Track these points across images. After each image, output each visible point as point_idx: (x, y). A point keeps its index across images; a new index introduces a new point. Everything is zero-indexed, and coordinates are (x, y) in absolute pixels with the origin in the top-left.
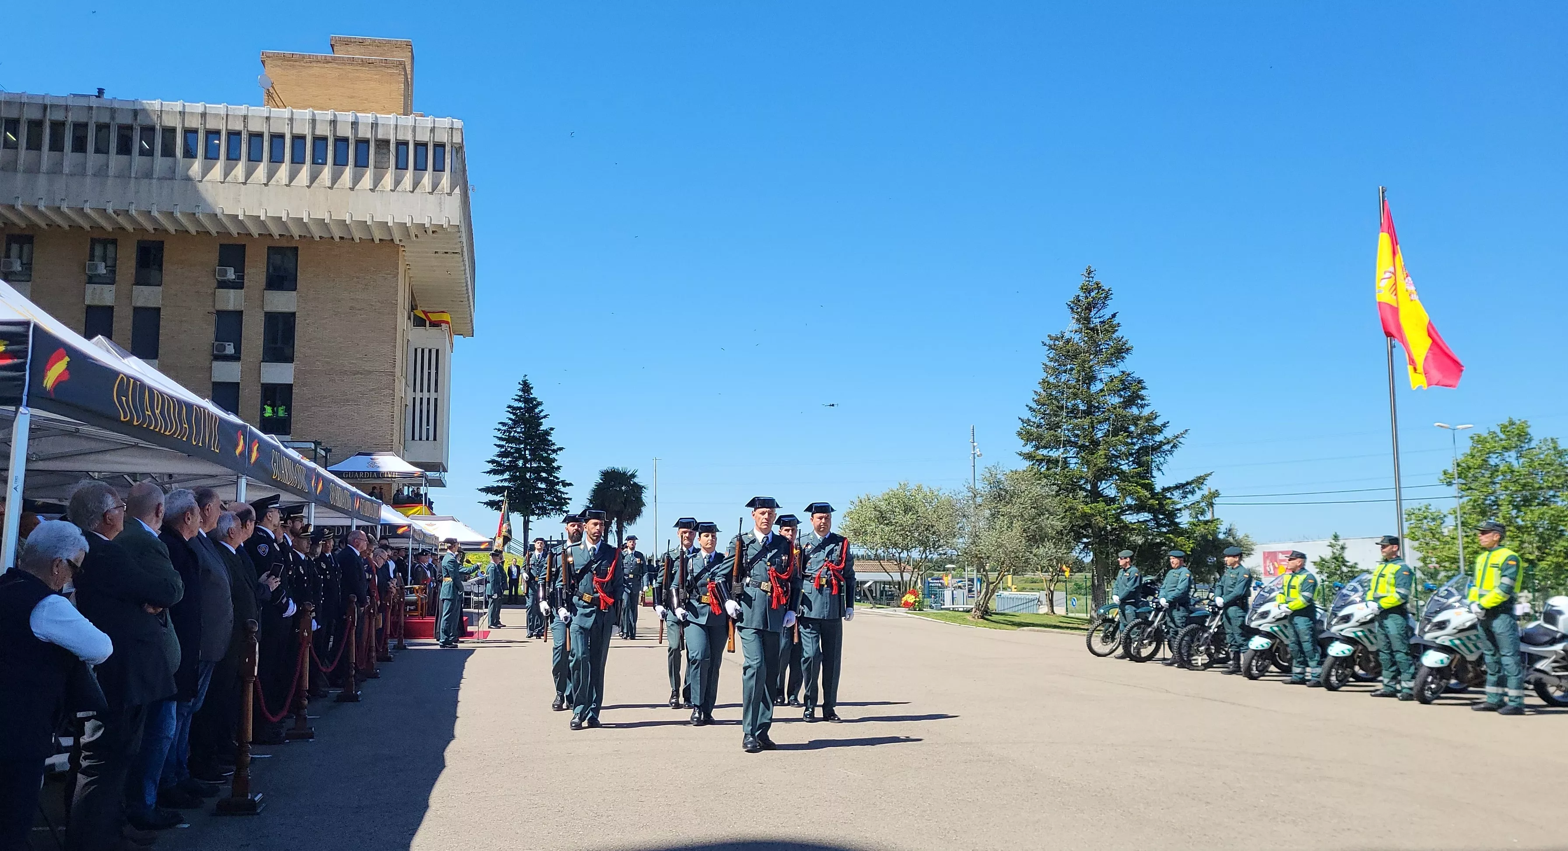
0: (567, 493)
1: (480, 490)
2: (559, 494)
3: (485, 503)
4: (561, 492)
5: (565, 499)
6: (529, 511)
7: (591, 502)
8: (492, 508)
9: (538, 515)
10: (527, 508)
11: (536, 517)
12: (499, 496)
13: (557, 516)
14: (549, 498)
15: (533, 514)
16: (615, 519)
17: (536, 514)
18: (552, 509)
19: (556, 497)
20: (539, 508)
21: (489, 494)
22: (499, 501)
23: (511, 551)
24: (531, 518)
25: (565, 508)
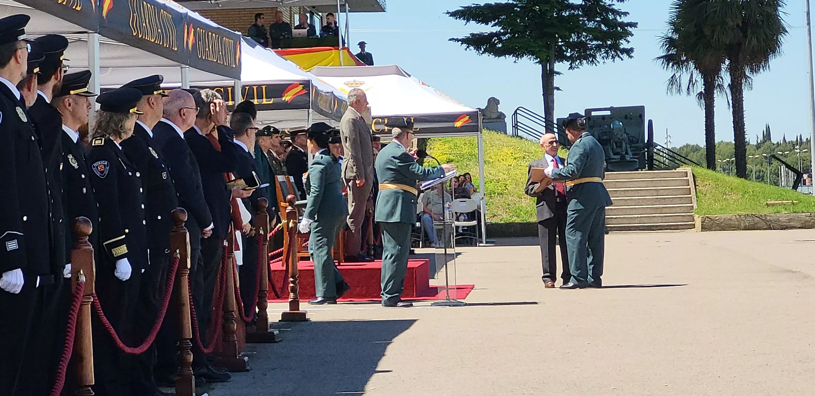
0: (626, 14)
1: (455, 14)
2: (611, 17)
3: (463, 41)
4: (615, 12)
5: (623, 25)
6: (552, 53)
7: (676, 31)
8: (478, 48)
9: (572, 59)
10: (548, 47)
11: (567, 64)
12: (490, 24)
13: (610, 60)
14: (591, 25)
15: (561, 57)
16: (727, 62)
17: (567, 59)
18: (598, 48)
19: (605, 21)
20: (572, 46)
21: (472, 23)
22: (492, 35)
23: (520, 133)
24: (559, 66)
25: (624, 45)
